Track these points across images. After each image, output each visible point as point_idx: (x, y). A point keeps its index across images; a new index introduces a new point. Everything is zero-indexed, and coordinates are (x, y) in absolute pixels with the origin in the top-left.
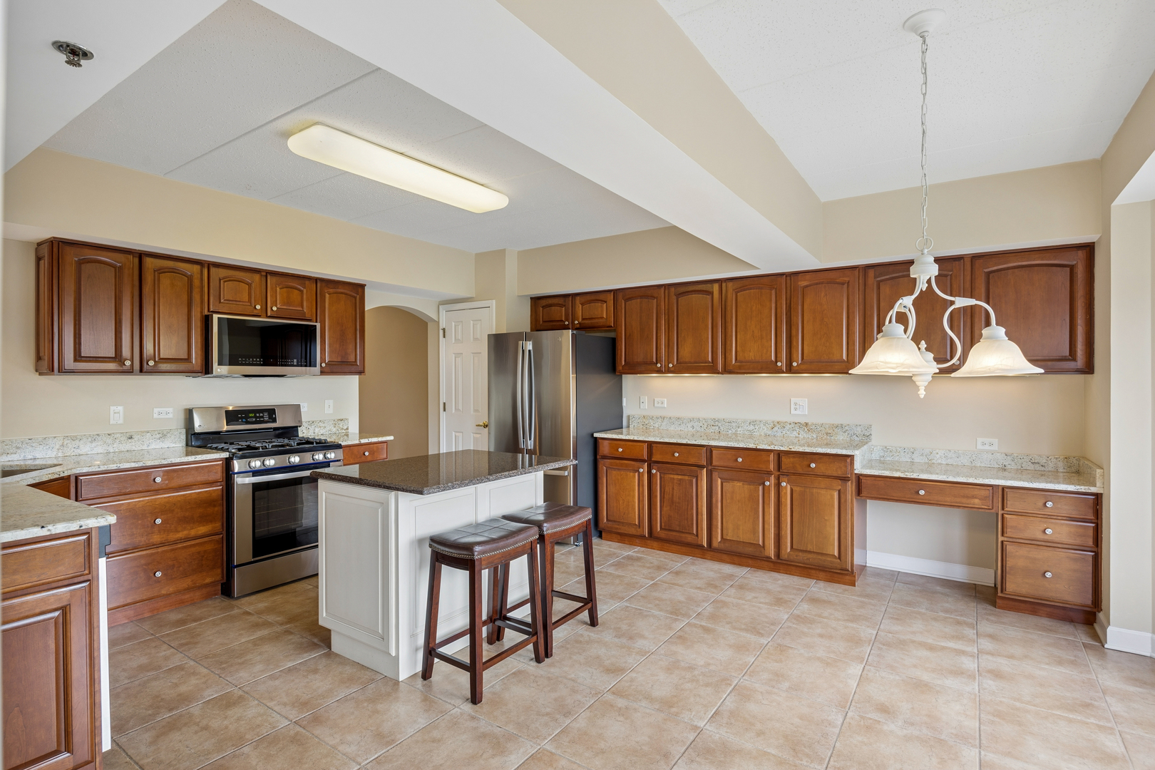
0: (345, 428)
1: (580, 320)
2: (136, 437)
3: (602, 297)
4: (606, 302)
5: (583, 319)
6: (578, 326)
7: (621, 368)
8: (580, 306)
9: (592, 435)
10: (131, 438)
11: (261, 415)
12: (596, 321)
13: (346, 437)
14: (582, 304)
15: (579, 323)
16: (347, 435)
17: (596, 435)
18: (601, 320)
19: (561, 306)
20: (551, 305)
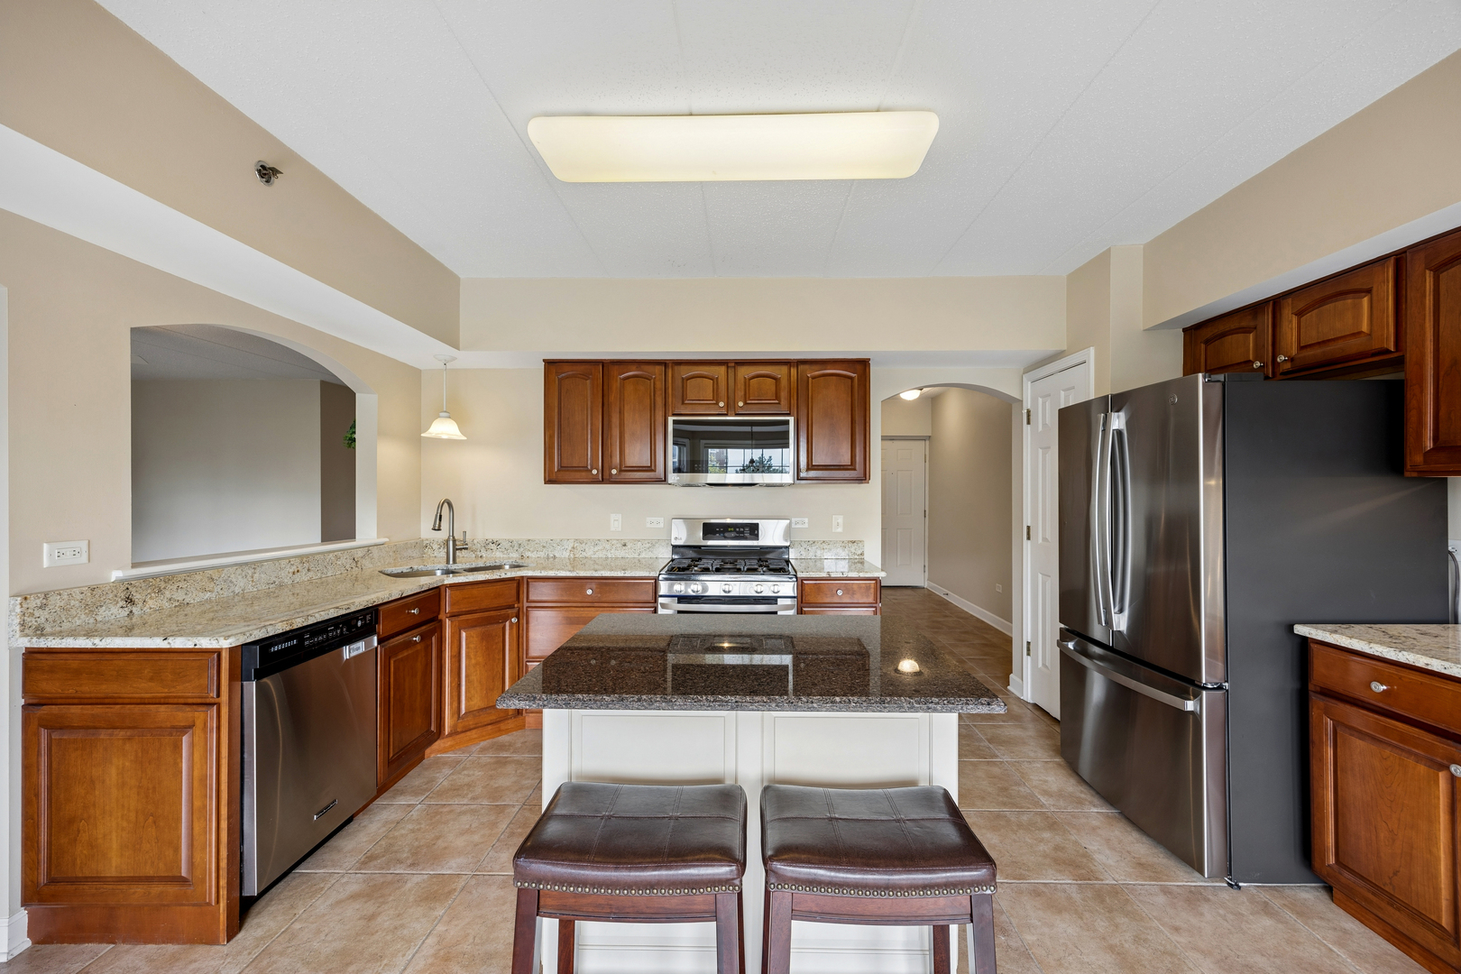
0: (859, 552)
1: (1294, 351)
2: (629, 545)
3: (1356, 283)
4: (1369, 291)
5: (1301, 348)
6: (1288, 366)
7: (1419, 459)
8: (1295, 319)
9: (1291, 628)
10: (625, 545)
11: (742, 530)
12: (1340, 344)
13: (859, 565)
14: (1300, 314)
15: (1292, 360)
16: (862, 563)
17: (1300, 630)
18: (1353, 341)
19: (1246, 330)
20: (1223, 335)
